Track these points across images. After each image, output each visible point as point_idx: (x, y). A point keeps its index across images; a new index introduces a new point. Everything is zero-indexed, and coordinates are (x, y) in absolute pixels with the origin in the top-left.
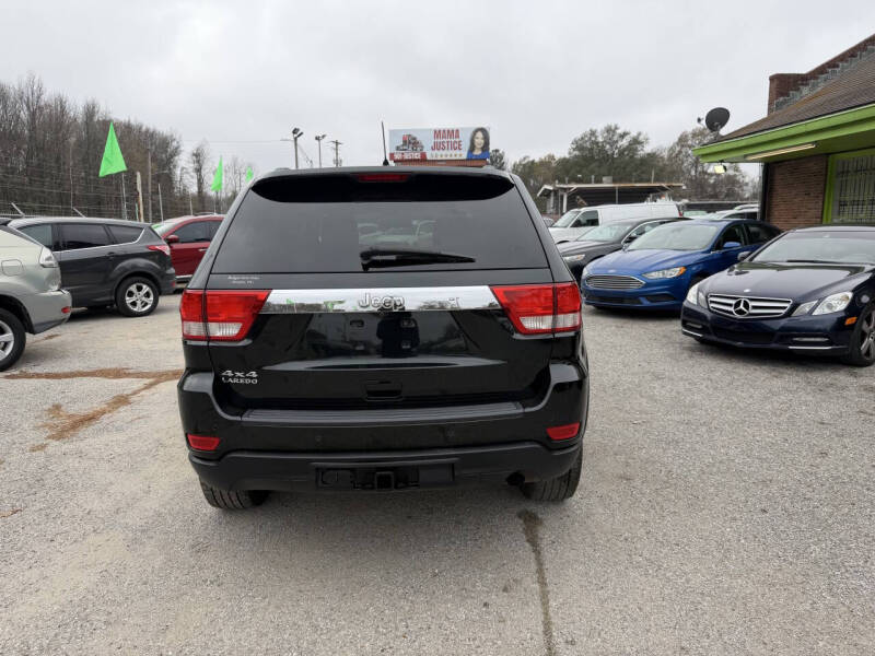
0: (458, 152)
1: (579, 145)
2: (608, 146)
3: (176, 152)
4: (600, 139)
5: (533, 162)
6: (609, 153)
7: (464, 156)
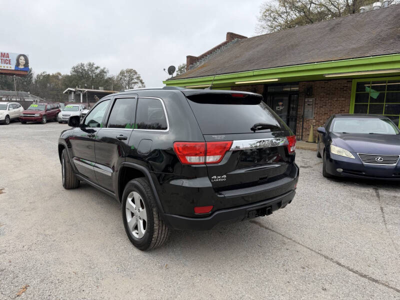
0: (8, 65)
1: (75, 70)
2: (90, 73)
4: (86, 68)
5: (49, 75)
6: (91, 75)
7: (13, 68)
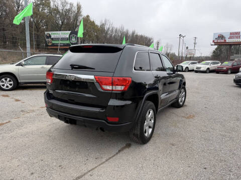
0: (239, 39)
3: (152, 42)
